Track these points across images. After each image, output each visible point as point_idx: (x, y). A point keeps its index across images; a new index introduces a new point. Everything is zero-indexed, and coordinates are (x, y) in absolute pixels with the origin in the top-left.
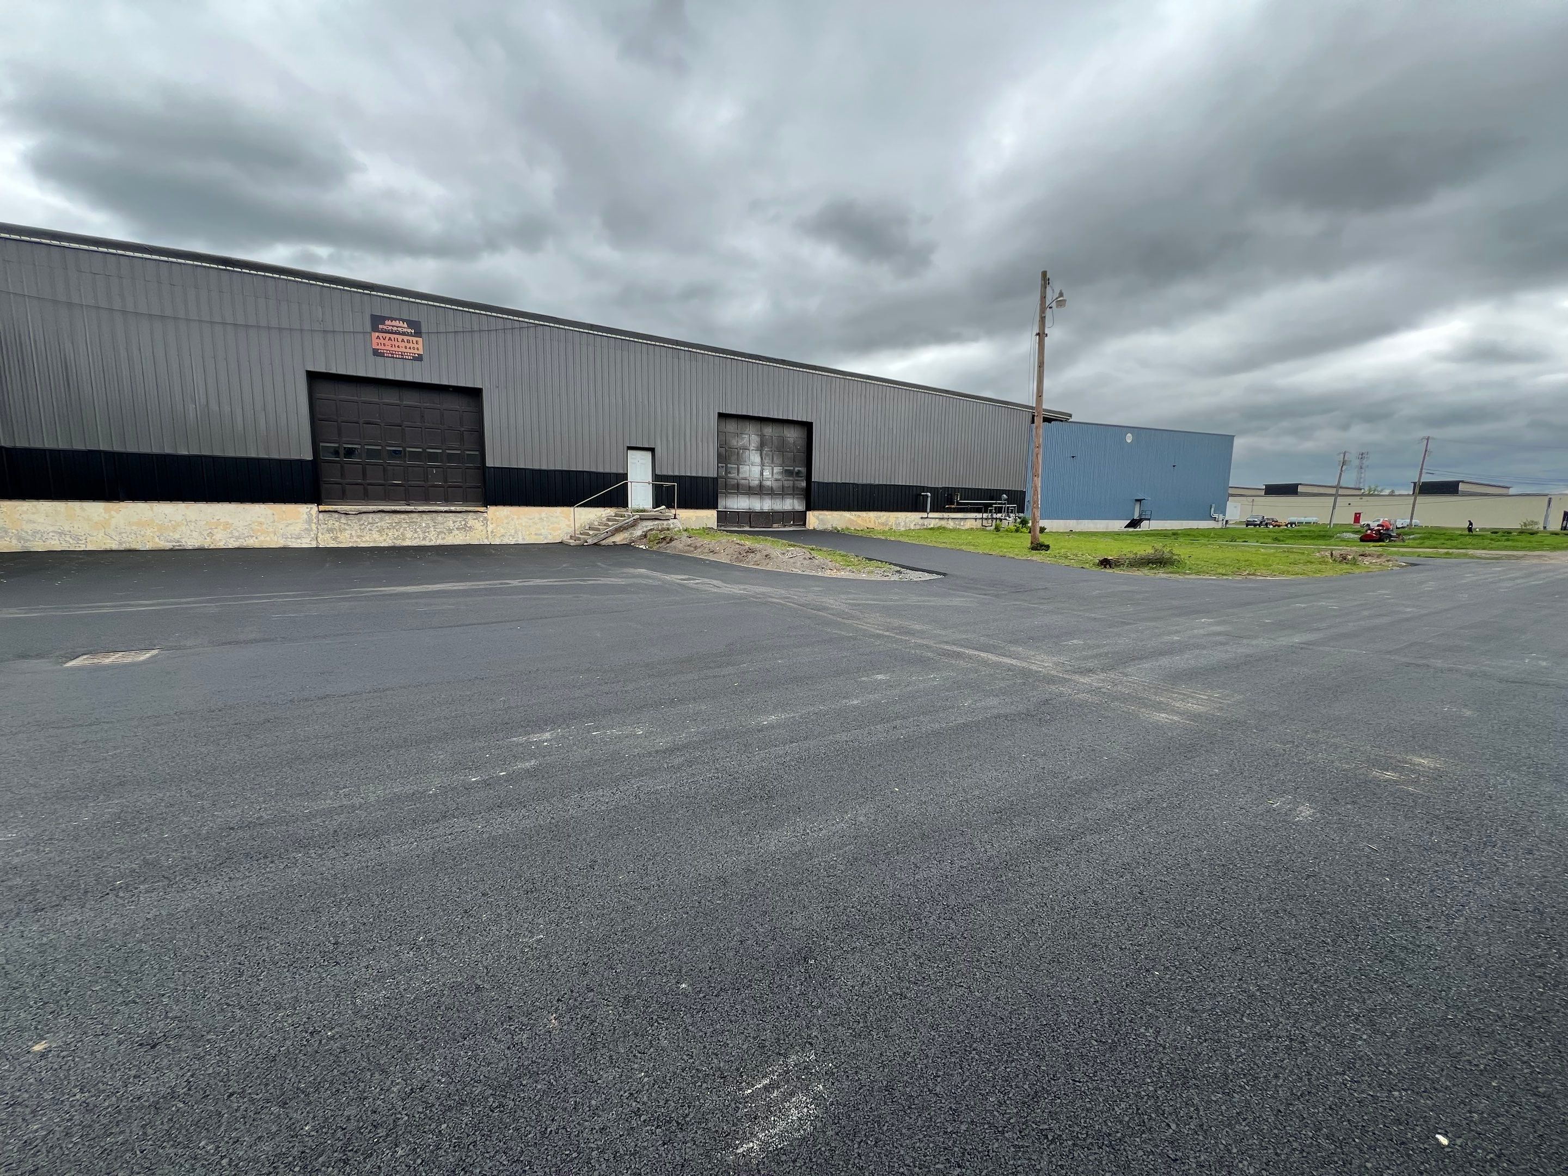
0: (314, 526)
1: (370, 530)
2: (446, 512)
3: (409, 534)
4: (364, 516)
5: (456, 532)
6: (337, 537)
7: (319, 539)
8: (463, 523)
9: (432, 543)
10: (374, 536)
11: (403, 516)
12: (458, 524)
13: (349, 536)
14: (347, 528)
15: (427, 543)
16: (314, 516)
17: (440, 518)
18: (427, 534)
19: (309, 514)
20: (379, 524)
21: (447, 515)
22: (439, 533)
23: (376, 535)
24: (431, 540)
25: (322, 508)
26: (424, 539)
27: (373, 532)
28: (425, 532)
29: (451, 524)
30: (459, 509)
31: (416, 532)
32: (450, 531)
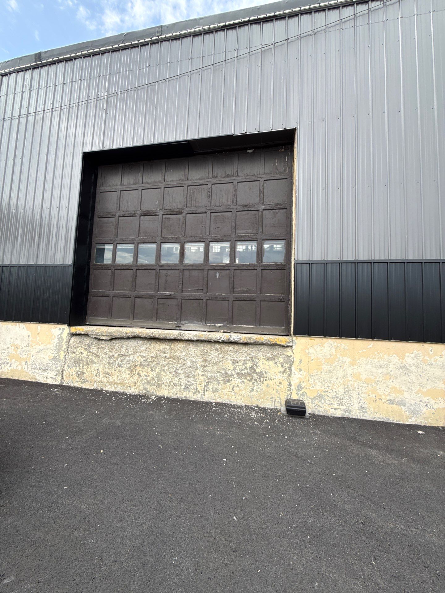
0: (62, 354)
1: (120, 366)
2: (223, 342)
3: (167, 377)
4: (117, 343)
5: (236, 381)
6: (83, 373)
7: (65, 374)
8: (249, 365)
9: (198, 397)
10: (124, 376)
11: (163, 346)
12: (240, 366)
13: (94, 373)
14: (94, 359)
15: (191, 396)
16: (65, 340)
17: (213, 352)
18: (191, 380)
19: (60, 337)
20: (131, 357)
21: (226, 348)
22: (211, 379)
23: (125, 375)
24: (197, 391)
25: (74, 329)
26: (187, 388)
27: (123, 370)
28: (188, 377)
29: (229, 366)
30: (244, 337)
31: (176, 374)
32: (227, 378)
